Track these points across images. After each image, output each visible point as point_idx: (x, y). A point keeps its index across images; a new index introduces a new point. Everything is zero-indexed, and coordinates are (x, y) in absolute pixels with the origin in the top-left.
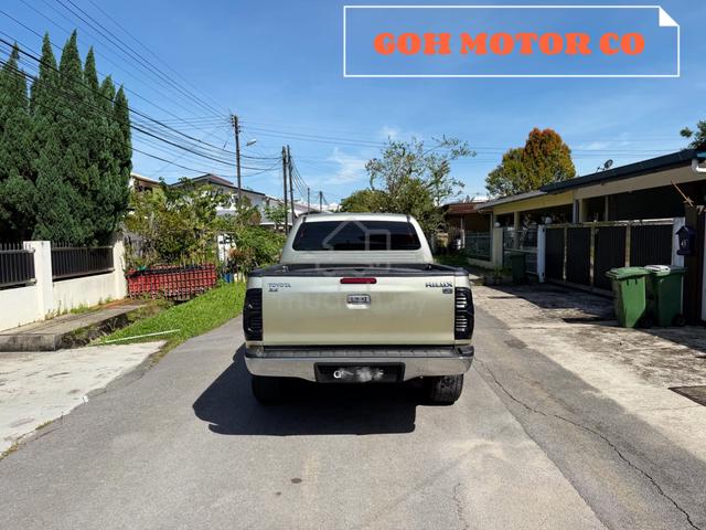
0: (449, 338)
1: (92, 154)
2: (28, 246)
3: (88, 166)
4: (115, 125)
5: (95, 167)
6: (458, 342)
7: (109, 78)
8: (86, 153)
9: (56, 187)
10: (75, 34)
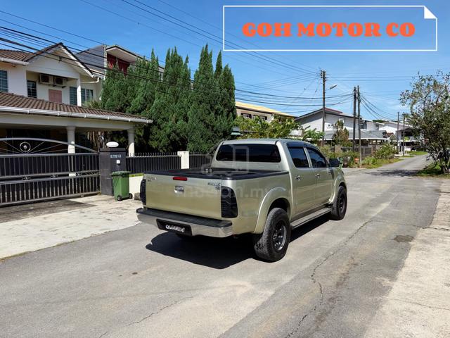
0: (218, 215)
1: (211, 107)
2: (180, 153)
3: (210, 113)
4: (225, 91)
5: (212, 114)
6: (223, 219)
7: (227, 66)
8: (208, 107)
9: (195, 125)
10: (207, 46)
